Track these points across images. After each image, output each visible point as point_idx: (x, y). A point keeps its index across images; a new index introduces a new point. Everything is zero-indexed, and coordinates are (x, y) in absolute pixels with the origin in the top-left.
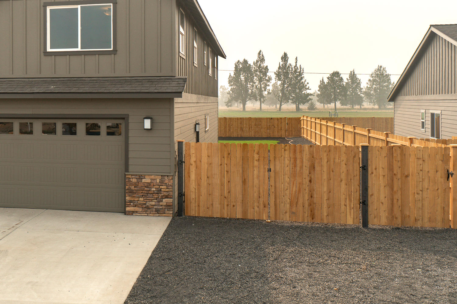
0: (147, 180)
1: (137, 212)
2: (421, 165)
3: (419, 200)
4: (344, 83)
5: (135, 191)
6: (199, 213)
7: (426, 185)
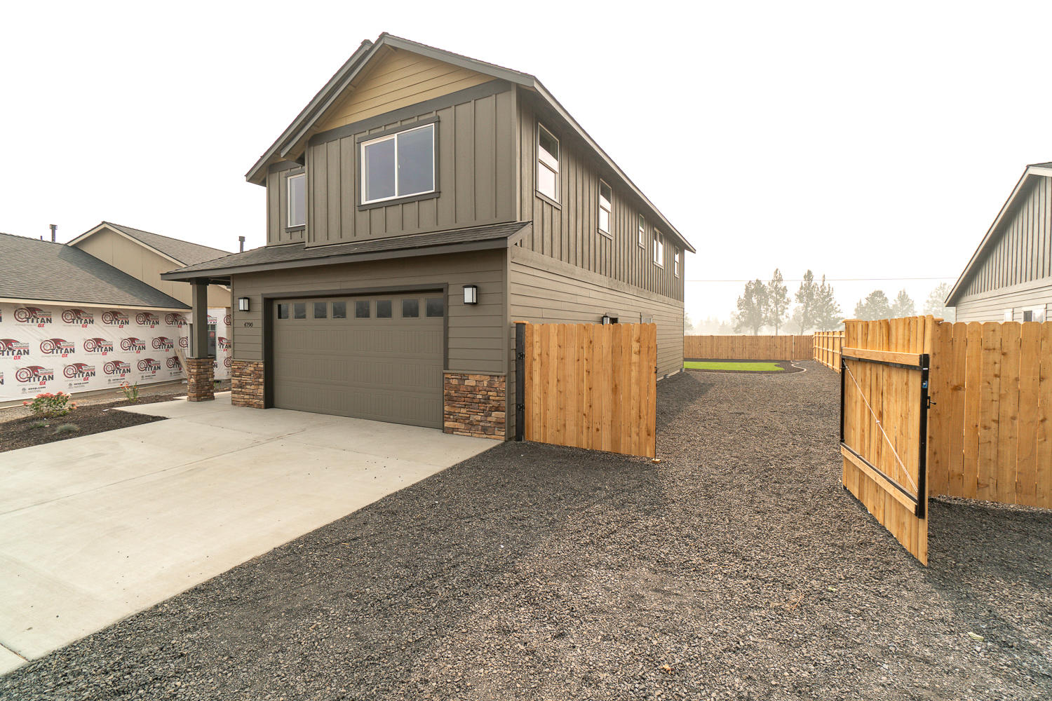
0: (470, 382)
1: (457, 429)
2: (995, 363)
3: (990, 442)
4: (891, 306)
5: (455, 399)
6: (545, 438)
7: (1009, 408)
